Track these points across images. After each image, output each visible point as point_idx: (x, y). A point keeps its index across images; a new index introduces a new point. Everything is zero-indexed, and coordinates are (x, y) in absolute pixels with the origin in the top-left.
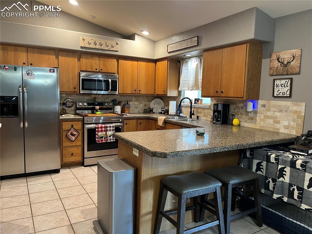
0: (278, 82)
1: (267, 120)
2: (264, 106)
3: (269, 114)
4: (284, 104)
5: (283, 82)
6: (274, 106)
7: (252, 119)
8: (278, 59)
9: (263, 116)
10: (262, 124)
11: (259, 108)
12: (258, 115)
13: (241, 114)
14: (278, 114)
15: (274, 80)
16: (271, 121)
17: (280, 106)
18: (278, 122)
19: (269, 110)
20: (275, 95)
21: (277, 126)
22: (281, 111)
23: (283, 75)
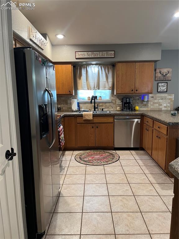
0: (160, 84)
1: (155, 104)
2: (153, 97)
3: (156, 101)
4: (164, 96)
5: (163, 84)
6: (159, 97)
7: (145, 105)
8: (160, 72)
9: (152, 102)
10: (152, 107)
11: (150, 99)
12: (149, 103)
13: (138, 103)
14: (161, 101)
15: (158, 83)
16: (157, 105)
17: (161, 97)
18: (161, 105)
19: (156, 99)
20: (159, 91)
21: (161, 107)
22: (162, 99)
23: (163, 80)
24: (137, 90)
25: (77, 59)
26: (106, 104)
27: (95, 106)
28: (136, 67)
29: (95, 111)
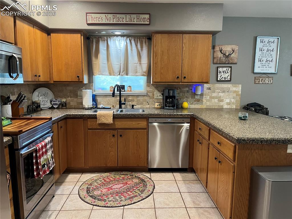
0: (220, 69)
1: (213, 100)
2: (209, 89)
3: (214, 95)
4: (226, 86)
5: (225, 69)
6: (218, 89)
7: (198, 101)
8: (221, 51)
9: (209, 97)
10: (208, 103)
11: (206, 91)
12: (204, 97)
13: (186, 97)
14: (221, 94)
15: (218, 67)
16: (216, 100)
17: (223, 88)
18: (222, 101)
19: (214, 92)
20: (219, 79)
21: (221, 104)
22: (224, 92)
23: (225, 64)
24: (185, 77)
25: (89, 24)
26: (139, 98)
27: (120, 101)
28: (184, 41)
29: (121, 108)
